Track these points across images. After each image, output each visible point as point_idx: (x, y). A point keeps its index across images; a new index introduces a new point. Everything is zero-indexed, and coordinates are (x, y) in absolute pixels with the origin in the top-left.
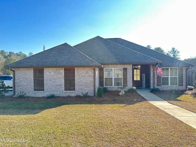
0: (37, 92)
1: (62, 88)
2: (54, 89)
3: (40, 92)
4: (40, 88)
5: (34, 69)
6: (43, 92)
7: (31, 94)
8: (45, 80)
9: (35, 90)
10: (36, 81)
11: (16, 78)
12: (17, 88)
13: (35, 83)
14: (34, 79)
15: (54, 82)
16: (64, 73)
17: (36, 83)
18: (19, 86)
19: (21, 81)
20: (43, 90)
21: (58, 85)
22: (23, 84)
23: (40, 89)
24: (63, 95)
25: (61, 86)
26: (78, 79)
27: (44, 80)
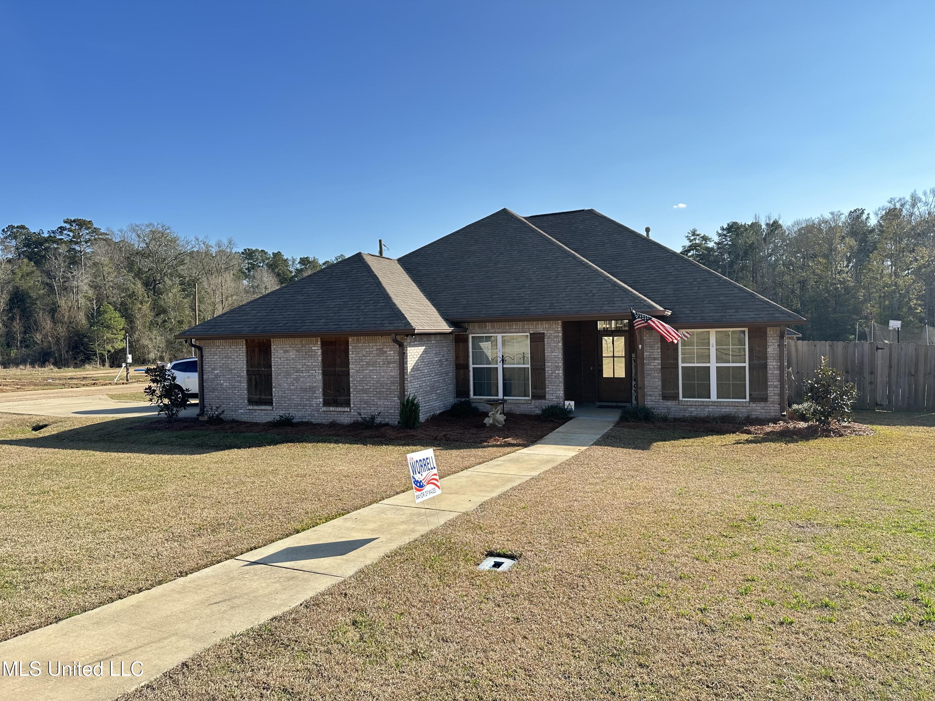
0: (255, 407)
1: (316, 398)
2: (296, 399)
3: (263, 407)
4: (263, 397)
5: (246, 341)
6: (269, 408)
7: (242, 414)
8: (273, 374)
9: (251, 402)
10: (253, 377)
11: (205, 367)
12: (208, 396)
13: (249, 381)
14: (248, 371)
15: (297, 380)
16: (319, 352)
17: (254, 382)
18: (213, 389)
19: (217, 376)
20: (270, 403)
21: (305, 390)
22: (222, 384)
23: (264, 399)
24: (317, 419)
25: (314, 392)
26: (358, 371)
27: (271, 375)
